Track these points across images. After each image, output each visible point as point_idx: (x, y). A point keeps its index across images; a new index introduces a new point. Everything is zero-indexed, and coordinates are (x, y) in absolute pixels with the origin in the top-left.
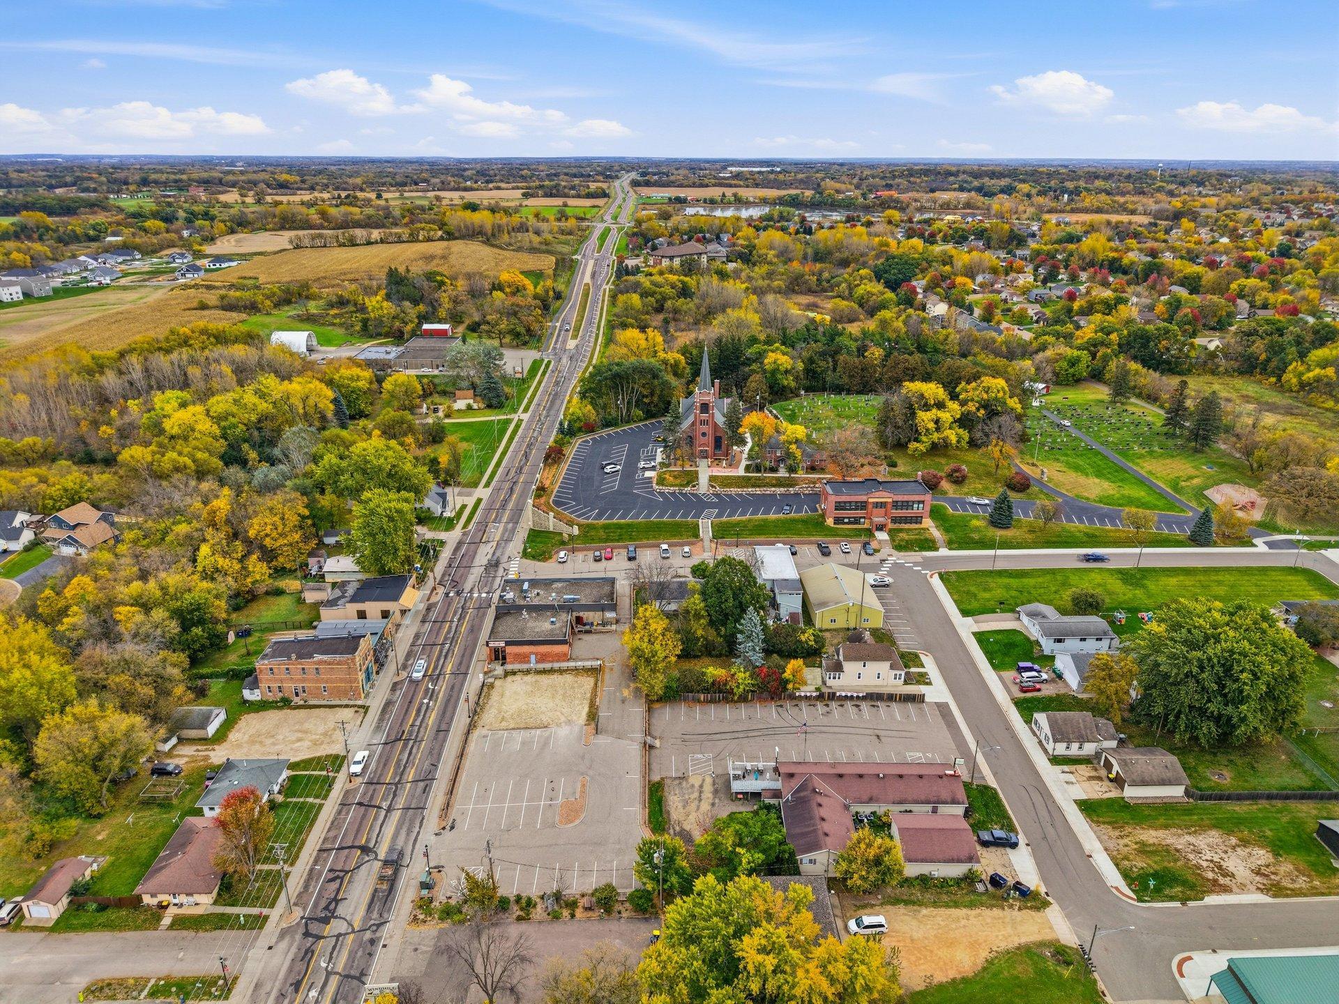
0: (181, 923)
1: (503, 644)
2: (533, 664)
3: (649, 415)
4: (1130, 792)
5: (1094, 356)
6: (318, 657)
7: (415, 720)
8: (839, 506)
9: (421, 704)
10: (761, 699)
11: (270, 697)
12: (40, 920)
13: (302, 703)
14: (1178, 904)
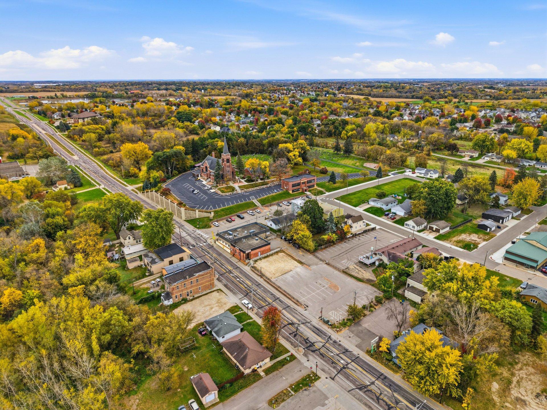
0: (268, 371)
1: (250, 251)
2: (260, 256)
3: (180, 172)
4: (441, 232)
5: (293, 135)
6: (197, 274)
7: (244, 286)
8: (293, 186)
9: (238, 281)
10: (339, 242)
11: (177, 300)
12: (211, 402)
13: (191, 298)
14: (476, 249)
